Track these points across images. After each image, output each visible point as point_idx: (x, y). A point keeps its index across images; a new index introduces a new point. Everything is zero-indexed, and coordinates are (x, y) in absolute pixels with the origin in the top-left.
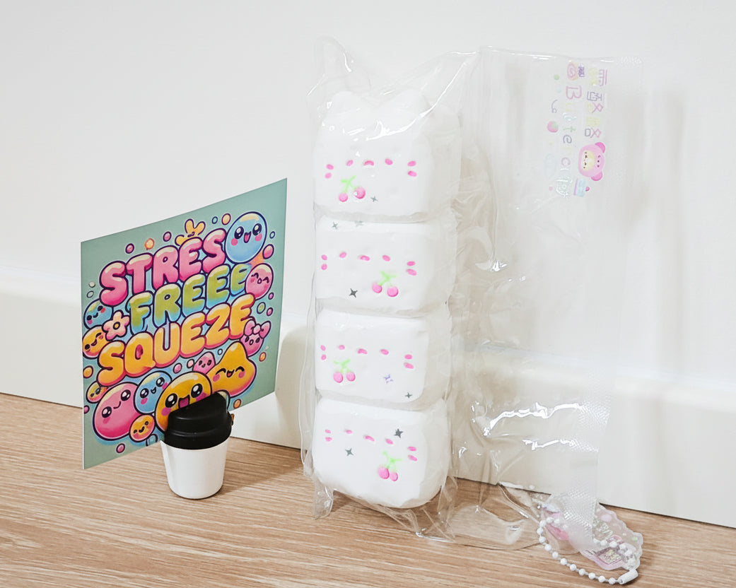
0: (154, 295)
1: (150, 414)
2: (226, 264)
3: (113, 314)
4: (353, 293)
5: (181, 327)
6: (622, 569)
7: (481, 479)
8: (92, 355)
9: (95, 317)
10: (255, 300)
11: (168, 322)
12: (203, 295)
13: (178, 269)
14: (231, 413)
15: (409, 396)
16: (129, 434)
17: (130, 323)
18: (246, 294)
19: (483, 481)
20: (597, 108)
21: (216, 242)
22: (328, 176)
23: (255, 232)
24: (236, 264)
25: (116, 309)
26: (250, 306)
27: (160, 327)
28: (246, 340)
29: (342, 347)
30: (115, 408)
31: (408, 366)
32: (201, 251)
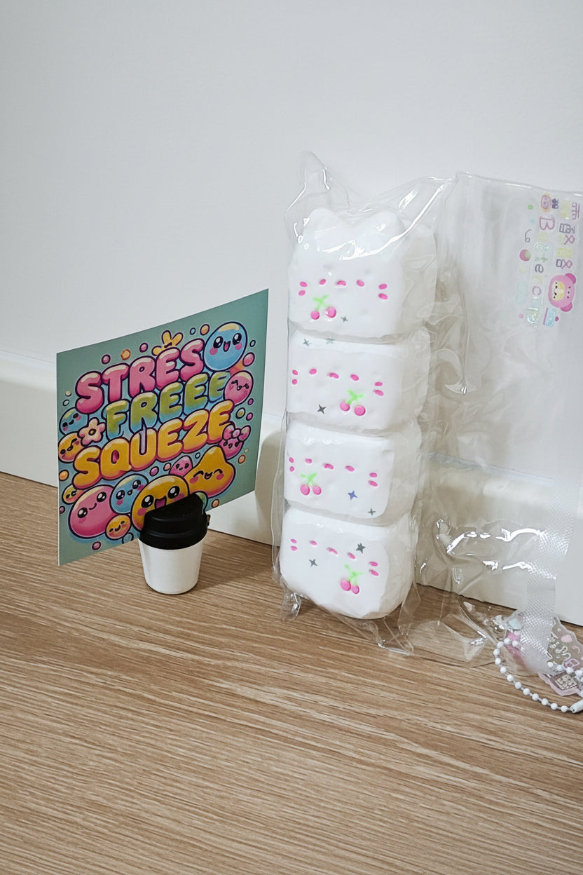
0: (130, 403)
1: (127, 514)
2: (204, 373)
3: (89, 421)
4: (322, 409)
5: (157, 432)
6: (576, 695)
7: (444, 587)
8: (67, 459)
9: (71, 423)
10: (234, 406)
11: (144, 428)
12: (181, 402)
13: (155, 378)
14: (207, 513)
15: (372, 512)
16: (105, 533)
17: (106, 430)
18: (225, 400)
19: (446, 589)
20: (569, 240)
21: (194, 351)
22: (302, 293)
23: (235, 342)
24: (214, 372)
25: (91, 416)
26: (229, 412)
27: (137, 433)
28: (226, 443)
29: (310, 461)
30: (90, 509)
31: (373, 483)
32: (178, 361)
